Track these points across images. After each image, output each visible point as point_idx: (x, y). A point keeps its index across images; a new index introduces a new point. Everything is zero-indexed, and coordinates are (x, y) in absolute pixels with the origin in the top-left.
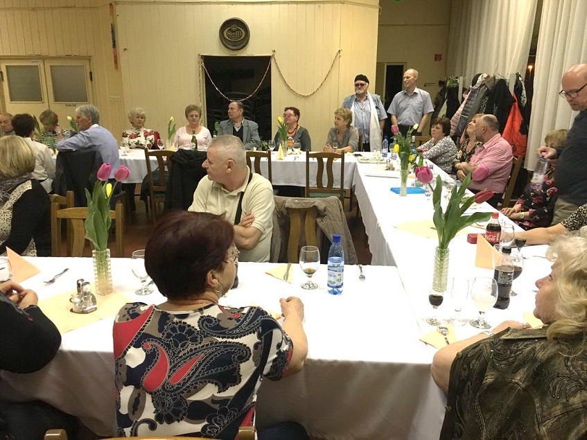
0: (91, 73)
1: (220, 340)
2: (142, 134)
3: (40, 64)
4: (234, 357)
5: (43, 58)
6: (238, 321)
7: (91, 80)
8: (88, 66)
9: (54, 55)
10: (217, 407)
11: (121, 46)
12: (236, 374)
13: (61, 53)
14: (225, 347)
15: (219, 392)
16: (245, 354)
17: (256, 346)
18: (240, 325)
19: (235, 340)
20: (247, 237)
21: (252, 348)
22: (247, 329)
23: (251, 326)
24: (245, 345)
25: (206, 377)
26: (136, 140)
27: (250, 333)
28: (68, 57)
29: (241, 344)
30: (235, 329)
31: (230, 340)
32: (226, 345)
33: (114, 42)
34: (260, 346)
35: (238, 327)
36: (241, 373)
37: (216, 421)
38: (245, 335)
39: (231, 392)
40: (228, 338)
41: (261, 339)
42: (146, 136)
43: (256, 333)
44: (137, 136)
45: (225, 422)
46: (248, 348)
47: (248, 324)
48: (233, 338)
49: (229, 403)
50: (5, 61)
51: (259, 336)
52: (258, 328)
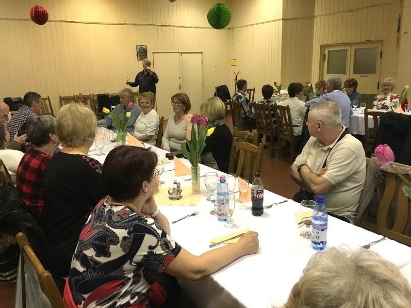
0: (381, 52)
1: (107, 226)
2: (389, 97)
3: (349, 48)
4: (108, 239)
5: (351, 44)
6: (122, 218)
7: (381, 57)
8: (380, 48)
9: (358, 41)
10: (92, 263)
11: (403, 31)
12: (106, 250)
13: (363, 40)
14: (107, 231)
15: (96, 256)
16: (115, 240)
17: (124, 238)
18: (121, 221)
19: (113, 229)
20: (315, 184)
21: (121, 239)
22: (123, 225)
23: (126, 224)
24: (116, 235)
25: (92, 244)
26: (382, 103)
27: (123, 229)
28: (368, 42)
29: (114, 233)
30: (116, 222)
31: (110, 228)
32: (108, 230)
33: (399, 27)
34: (128, 240)
35: (118, 222)
36: (110, 251)
37: (90, 271)
38: (119, 228)
39: (103, 260)
40: (110, 226)
41: (130, 236)
42: (391, 100)
43: (127, 230)
44: (385, 99)
45: (94, 275)
46: (118, 237)
47: (125, 223)
48: (112, 227)
49: (99, 265)
50: (329, 48)
51: (129, 233)
52: (131, 227)
